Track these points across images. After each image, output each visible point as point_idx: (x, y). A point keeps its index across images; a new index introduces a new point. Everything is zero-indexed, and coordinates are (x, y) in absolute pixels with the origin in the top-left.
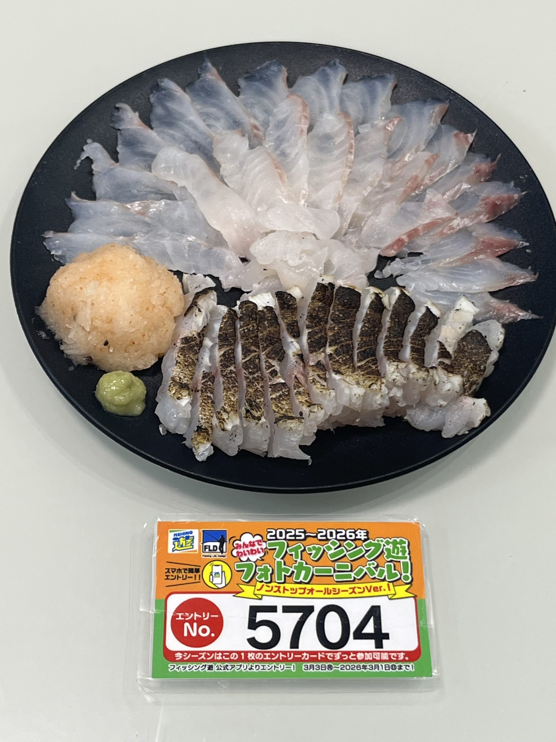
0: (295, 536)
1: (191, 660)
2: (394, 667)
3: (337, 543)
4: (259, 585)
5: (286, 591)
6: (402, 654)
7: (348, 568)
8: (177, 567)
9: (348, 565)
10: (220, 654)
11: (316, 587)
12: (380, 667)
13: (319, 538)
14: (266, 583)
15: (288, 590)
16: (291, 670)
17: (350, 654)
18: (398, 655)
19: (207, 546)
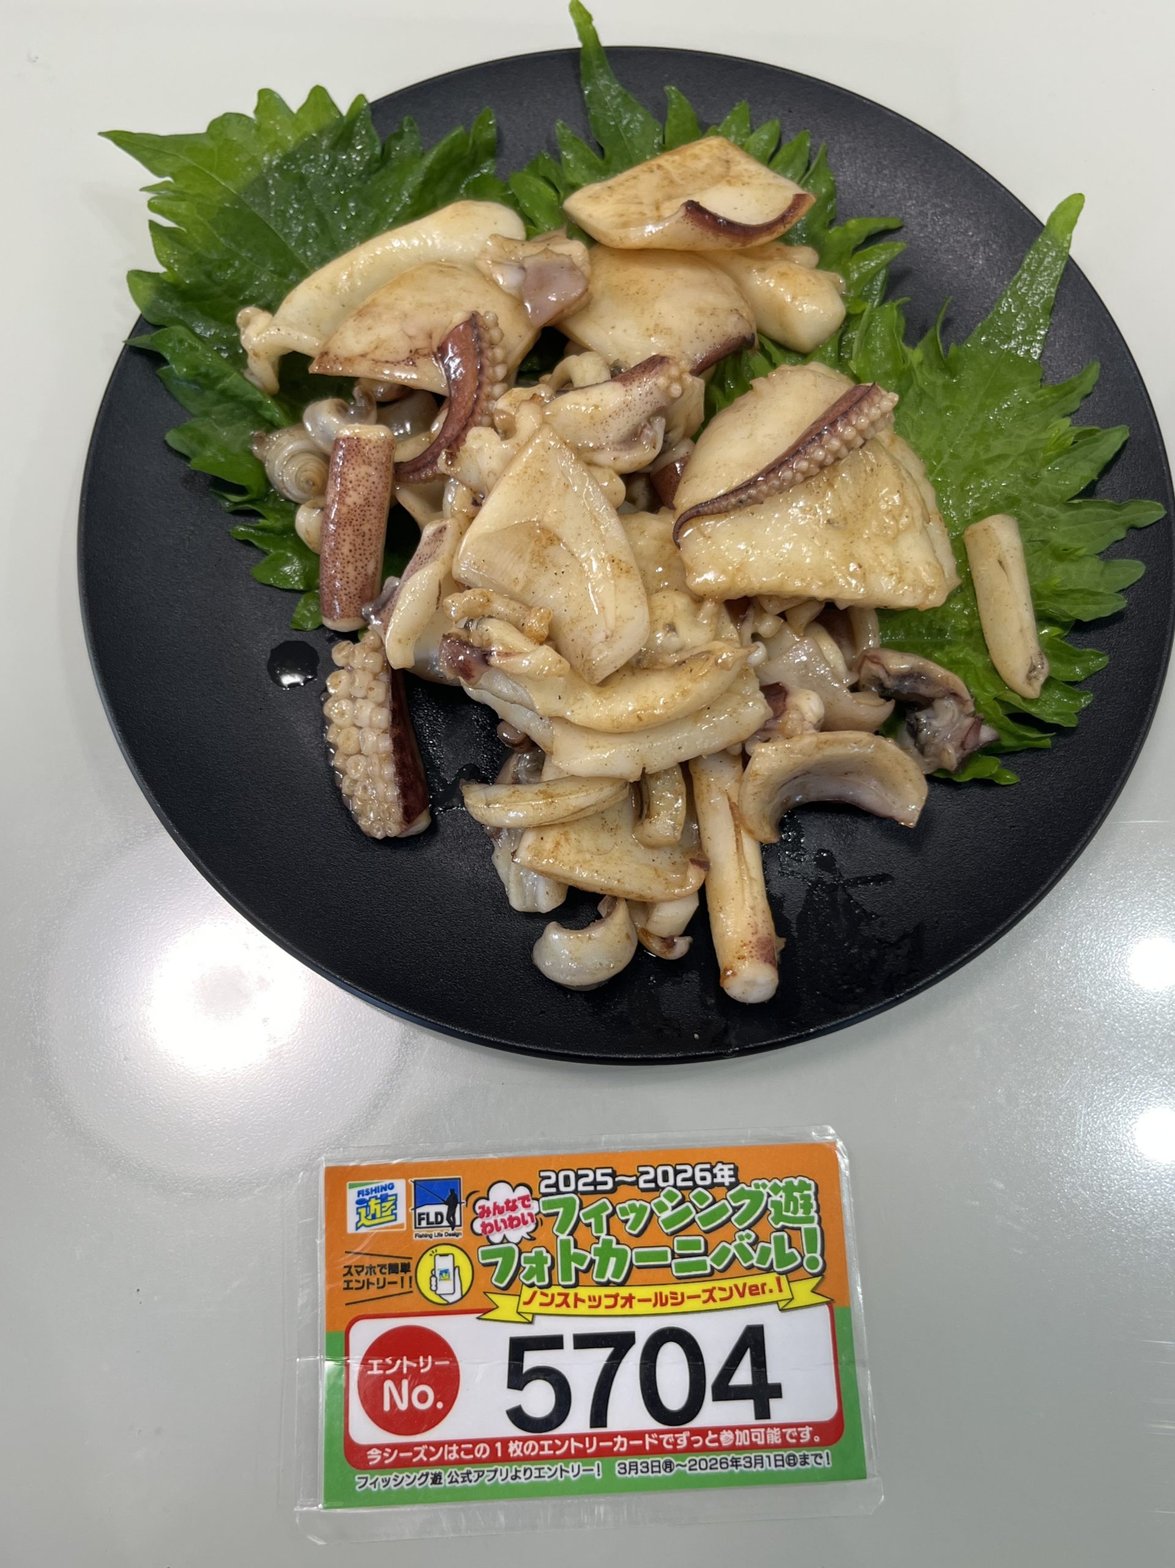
0: (595, 1183)
1: (399, 1464)
2: (791, 1461)
3: (677, 1196)
4: (527, 1293)
5: (579, 1303)
6: (808, 1429)
7: (700, 1249)
8: (367, 1261)
9: (699, 1241)
10: (455, 1448)
11: (639, 1292)
12: (766, 1460)
13: (642, 1185)
14: (540, 1287)
15: (583, 1301)
16: (594, 1475)
17: (707, 1435)
18: (799, 1433)
19: (423, 1214)
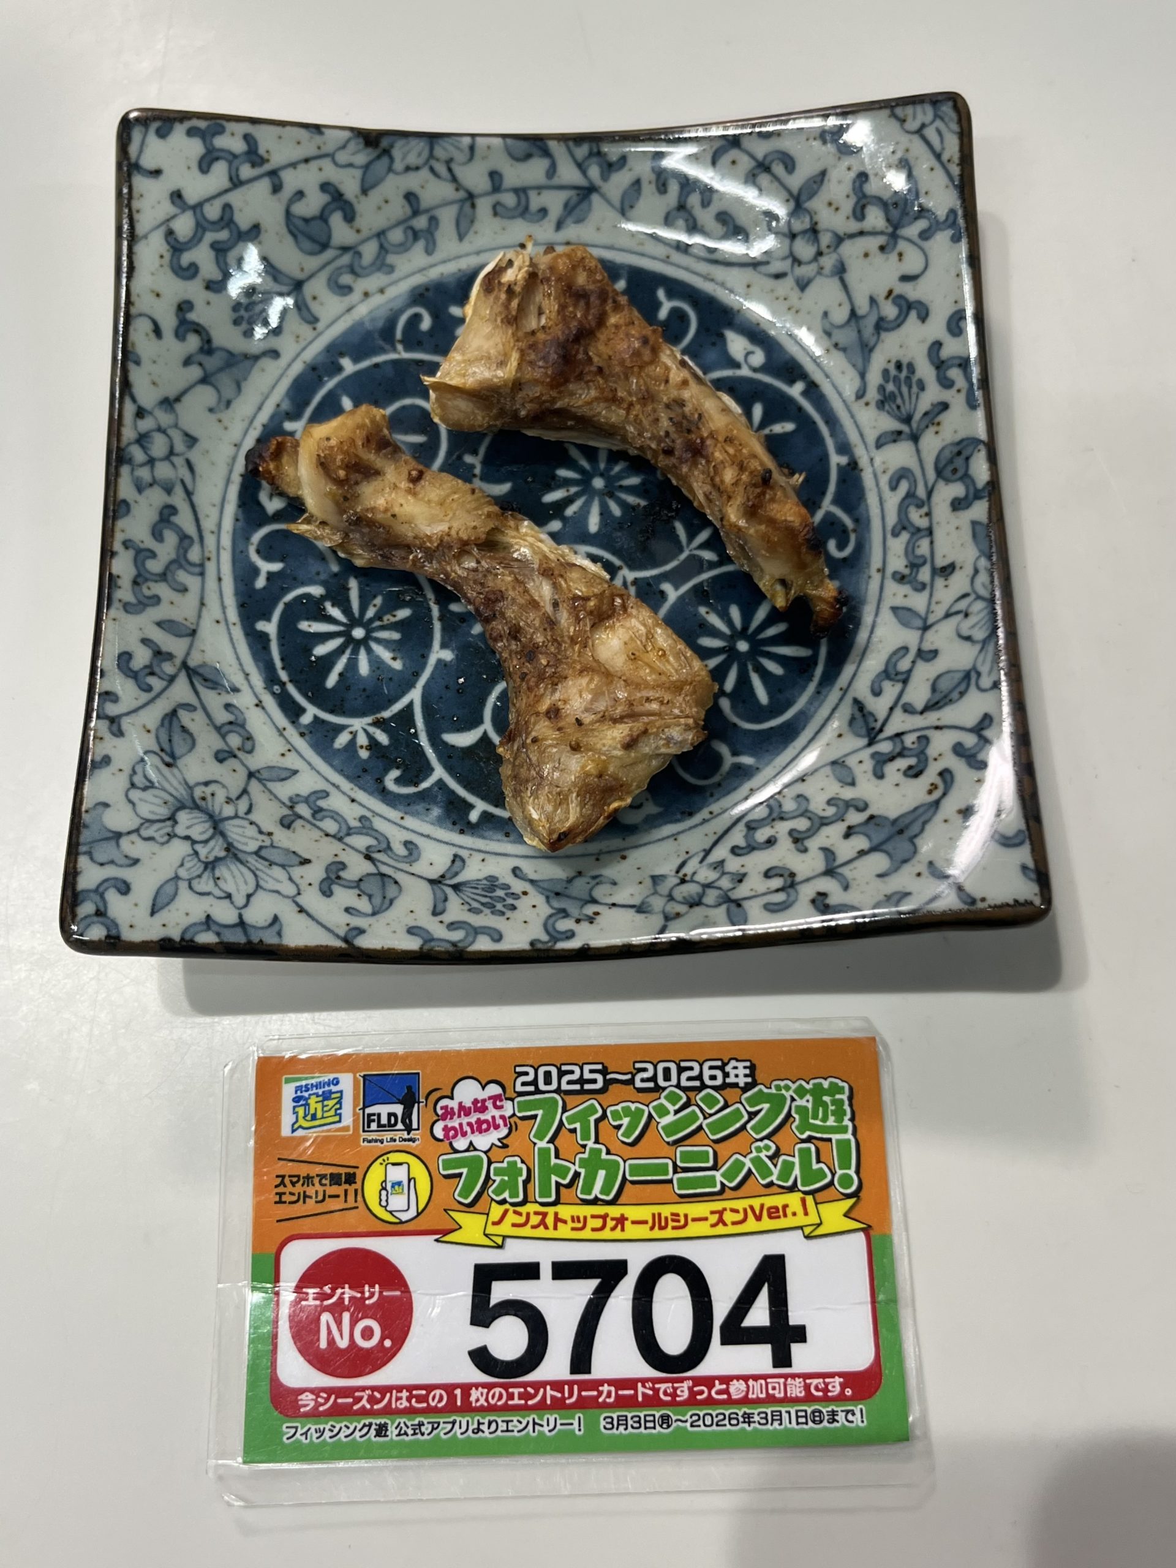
0: (581, 1081)
1: (338, 1412)
2: (817, 1417)
3: (681, 1098)
4: (496, 1211)
5: (560, 1225)
6: (838, 1380)
7: (708, 1161)
8: (303, 1170)
9: (707, 1152)
10: (405, 1394)
11: (633, 1213)
12: (785, 1416)
13: (638, 1084)
14: (513, 1205)
15: (565, 1222)
16: (573, 1431)
17: (714, 1386)
18: (827, 1385)
19: (374, 1115)
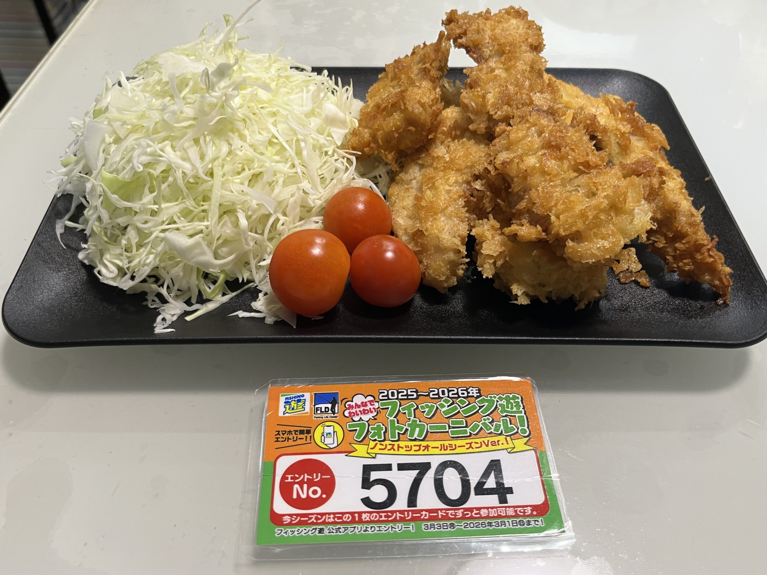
0: (407, 395)
1: (300, 523)
2: (521, 523)
3: (450, 401)
4: (372, 444)
5: (400, 449)
6: (529, 508)
7: (463, 424)
8: (288, 429)
9: (463, 421)
10: (332, 516)
11: (432, 444)
12: (507, 523)
13: (431, 396)
14: (379, 441)
15: (402, 448)
17: (473, 511)
18: (524, 510)
19: (319, 408)
